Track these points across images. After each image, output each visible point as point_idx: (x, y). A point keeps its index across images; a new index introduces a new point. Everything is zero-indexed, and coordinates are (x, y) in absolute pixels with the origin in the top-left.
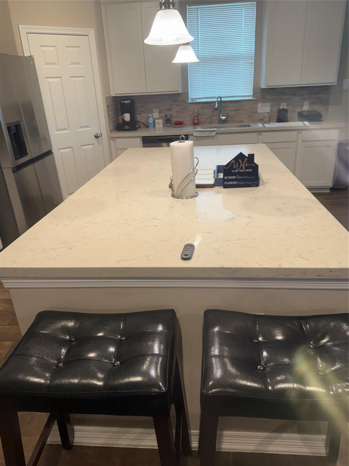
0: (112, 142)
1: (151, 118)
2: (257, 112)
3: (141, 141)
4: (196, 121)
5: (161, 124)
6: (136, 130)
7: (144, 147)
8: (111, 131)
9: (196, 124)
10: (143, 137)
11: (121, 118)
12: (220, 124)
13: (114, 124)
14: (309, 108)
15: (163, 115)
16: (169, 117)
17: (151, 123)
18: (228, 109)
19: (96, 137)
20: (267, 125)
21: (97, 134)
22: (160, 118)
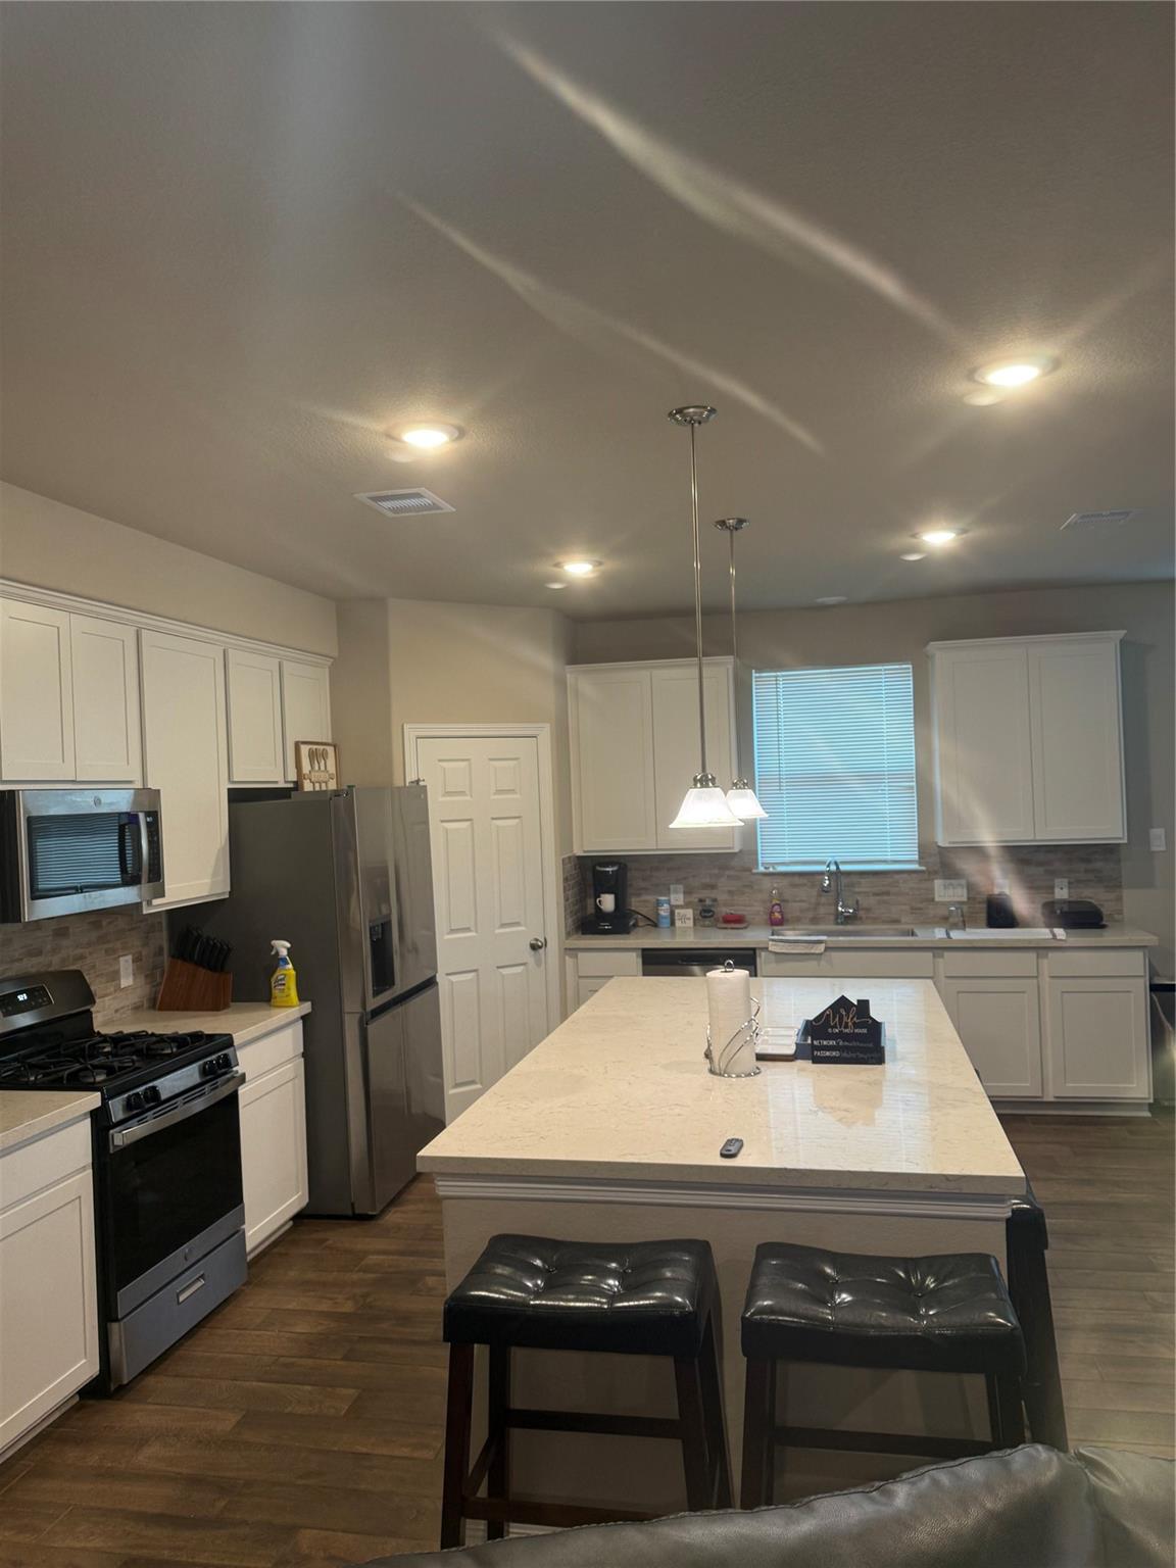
0: (569, 961)
1: (666, 906)
2: (933, 900)
3: (640, 960)
4: (777, 915)
5: (689, 919)
6: (628, 933)
7: (645, 973)
8: (568, 935)
9: (776, 922)
10: (644, 950)
11: (593, 906)
12: (837, 924)
13: (575, 917)
14: (1069, 893)
15: (694, 898)
16: (710, 903)
17: (665, 917)
18: (857, 890)
19: (534, 947)
20: (956, 935)
21: (537, 940)
22: (687, 905)
